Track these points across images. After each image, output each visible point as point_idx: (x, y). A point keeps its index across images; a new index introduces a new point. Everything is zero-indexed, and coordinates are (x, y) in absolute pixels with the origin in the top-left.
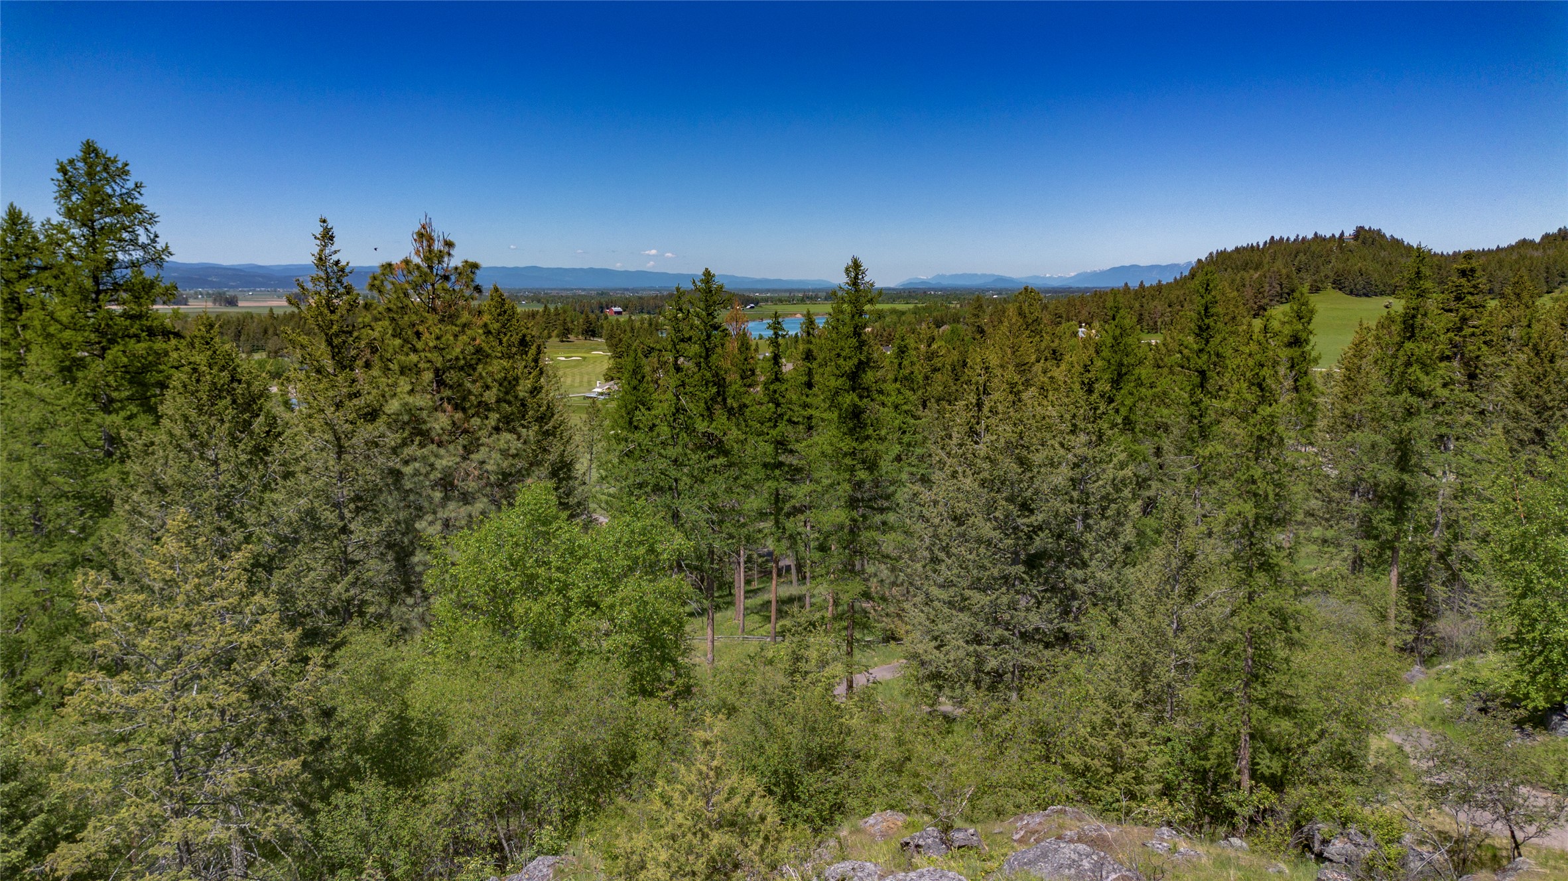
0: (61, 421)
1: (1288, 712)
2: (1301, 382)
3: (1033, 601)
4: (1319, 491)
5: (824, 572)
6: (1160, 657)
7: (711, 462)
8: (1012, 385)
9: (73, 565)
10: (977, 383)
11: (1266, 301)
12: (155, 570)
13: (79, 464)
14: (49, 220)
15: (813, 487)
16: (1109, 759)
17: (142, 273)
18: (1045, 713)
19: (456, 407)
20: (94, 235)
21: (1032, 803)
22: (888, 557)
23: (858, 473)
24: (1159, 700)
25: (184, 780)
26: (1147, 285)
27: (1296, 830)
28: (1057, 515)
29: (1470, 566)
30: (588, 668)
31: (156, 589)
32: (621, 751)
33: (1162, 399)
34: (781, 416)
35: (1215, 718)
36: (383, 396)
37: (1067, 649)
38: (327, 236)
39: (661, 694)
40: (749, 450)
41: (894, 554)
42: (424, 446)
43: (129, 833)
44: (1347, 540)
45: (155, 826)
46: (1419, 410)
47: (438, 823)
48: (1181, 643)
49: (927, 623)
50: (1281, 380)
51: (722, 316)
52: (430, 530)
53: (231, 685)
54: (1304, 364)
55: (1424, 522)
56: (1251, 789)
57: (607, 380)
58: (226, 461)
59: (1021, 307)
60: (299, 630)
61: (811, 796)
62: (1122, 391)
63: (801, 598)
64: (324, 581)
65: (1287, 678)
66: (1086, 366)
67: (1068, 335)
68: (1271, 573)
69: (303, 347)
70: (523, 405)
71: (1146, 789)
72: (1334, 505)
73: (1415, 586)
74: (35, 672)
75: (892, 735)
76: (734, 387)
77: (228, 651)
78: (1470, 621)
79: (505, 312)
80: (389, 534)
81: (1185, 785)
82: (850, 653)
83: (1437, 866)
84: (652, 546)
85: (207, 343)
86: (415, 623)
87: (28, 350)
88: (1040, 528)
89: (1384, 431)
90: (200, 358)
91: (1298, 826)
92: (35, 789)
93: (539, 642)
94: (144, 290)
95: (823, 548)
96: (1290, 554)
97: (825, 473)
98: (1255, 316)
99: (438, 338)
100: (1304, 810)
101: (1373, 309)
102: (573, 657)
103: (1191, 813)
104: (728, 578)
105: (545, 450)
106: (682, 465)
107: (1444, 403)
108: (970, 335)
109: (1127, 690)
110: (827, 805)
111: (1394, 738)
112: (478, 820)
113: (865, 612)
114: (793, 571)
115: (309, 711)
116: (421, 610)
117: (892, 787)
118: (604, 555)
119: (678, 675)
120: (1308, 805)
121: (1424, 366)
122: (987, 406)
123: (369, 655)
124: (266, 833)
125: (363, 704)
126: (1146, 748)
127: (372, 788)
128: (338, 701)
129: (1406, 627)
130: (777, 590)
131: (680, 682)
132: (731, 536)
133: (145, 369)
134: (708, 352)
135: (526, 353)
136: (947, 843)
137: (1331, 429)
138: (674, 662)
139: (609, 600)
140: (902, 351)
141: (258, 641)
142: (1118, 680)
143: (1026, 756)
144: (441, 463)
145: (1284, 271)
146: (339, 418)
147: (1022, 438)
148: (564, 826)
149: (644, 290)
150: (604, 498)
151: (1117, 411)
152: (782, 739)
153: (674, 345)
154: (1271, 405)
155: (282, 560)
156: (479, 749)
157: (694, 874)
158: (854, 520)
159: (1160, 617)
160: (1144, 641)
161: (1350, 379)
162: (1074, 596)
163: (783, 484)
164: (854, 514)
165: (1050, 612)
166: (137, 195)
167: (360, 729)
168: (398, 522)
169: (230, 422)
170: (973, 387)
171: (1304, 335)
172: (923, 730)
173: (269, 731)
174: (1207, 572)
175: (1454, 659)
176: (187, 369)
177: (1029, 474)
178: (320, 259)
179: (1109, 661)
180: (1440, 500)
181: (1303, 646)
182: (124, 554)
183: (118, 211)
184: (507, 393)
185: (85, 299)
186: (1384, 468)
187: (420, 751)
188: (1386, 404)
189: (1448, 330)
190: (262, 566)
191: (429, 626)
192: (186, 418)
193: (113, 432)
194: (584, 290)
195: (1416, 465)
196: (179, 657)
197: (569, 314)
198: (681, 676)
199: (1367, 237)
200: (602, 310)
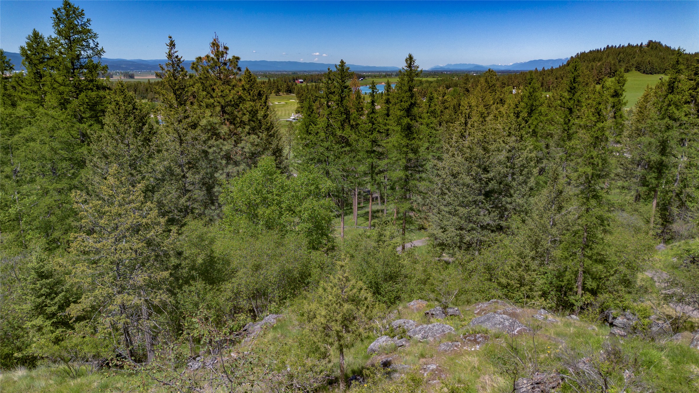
0: (61, 126)
1: (601, 261)
2: (618, 114)
3: (487, 212)
4: (622, 165)
5: (393, 199)
6: (544, 237)
7: (343, 149)
8: (482, 114)
9: (70, 189)
10: (465, 113)
11: (603, 76)
12: (105, 191)
13: (70, 145)
14: (51, 36)
15: (388, 161)
16: (518, 281)
17: (92, 61)
18: (491, 260)
19: (231, 123)
20: (71, 43)
21: (483, 299)
22: (422, 192)
23: (410, 155)
24: (542, 256)
25: (121, 279)
26: (546, 69)
27: (602, 312)
28: (500, 173)
29: (690, 199)
30: (290, 238)
31: (106, 199)
32: (304, 273)
33: (551, 122)
34: (375, 129)
35: (568, 263)
36: (199, 118)
37: (501, 233)
38: (172, 45)
39: (321, 249)
40: (360, 144)
41: (425, 191)
42: (217, 140)
43: (100, 300)
44: (634, 187)
45: (110, 297)
46: (672, 127)
47: (228, 300)
48: (554, 231)
49: (439, 221)
50: (608, 112)
51: (349, 83)
52: (221, 177)
53: (139, 240)
54: (620, 105)
55: (671, 179)
56: (582, 295)
57: (296, 113)
58: (133, 144)
59: (486, 79)
60: (166, 218)
61: (386, 293)
62: (532, 118)
63: (382, 211)
64: (176, 198)
65: (601, 247)
66: (516, 105)
67: (508, 93)
68: (598, 200)
69: (163, 95)
70: (260, 123)
71: (535, 294)
72: (629, 171)
73: (664, 208)
74: (56, 234)
75: (422, 269)
76: (354, 115)
77: (137, 226)
78: (688, 224)
79: (251, 80)
80: (203, 179)
81: (552, 293)
82: (404, 234)
83: (665, 329)
84: (317, 185)
85: (122, 92)
86: (216, 217)
87: (45, 95)
88: (492, 179)
89: (655, 137)
90: (120, 99)
91: (602, 311)
92: (59, 282)
93: (269, 226)
94: (93, 68)
95: (393, 188)
96: (607, 191)
97: (394, 155)
98: (597, 83)
99: (222, 91)
100: (606, 304)
101: (654, 80)
102: (284, 232)
103: (554, 304)
104: (350, 202)
105: (270, 143)
106: (330, 150)
107: (685, 124)
108: (462, 92)
109: (528, 251)
110: (393, 296)
111: (648, 274)
112: (244, 300)
113: (411, 217)
114: (379, 199)
115: (172, 252)
116: (218, 212)
117: (421, 290)
118: (297, 189)
119: (329, 241)
120: (608, 302)
121: (677, 106)
122: (470, 124)
123: (196, 230)
124: (156, 302)
125: (194, 251)
126: (535, 276)
127: (199, 285)
128: (184, 249)
129: (659, 226)
130: (372, 207)
131: (329, 244)
132: (352, 182)
133: (96, 104)
134: (342, 99)
135: (261, 99)
136: (446, 314)
137: (630, 136)
138: (327, 236)
139: (299, 209)
140: (431, 99)
141: (149, 222)
142: (524, 247)
143: (481, 278)
144: (225, 148)
145: (613, 62)
146: (180, 127)
147: (485, 138)
148: (280, 303)
149: (313, 71)
150: (296, 165)
151: (529, 127)
152: (374, 268)
153: (327, 95)
154: (603, 122)
155: (158, 188)
156: (244, 270)
157: (336, 321)
158: (407, 176)
159: (545, 219)
160: (537, 230)
161: (641, 112)
162: (506, 209)
163: (375, 160)
164: (407, 173)
165: (494, 216)
166: (88, 25)
167: (193, 261)
168: (207, 174)
169: (134, 127)
170: (464, 115)
171: (620, 92)
172: (435, 267)
173: (156, 260)
174: (568, 200)
175: (679, 241)
176: (114, 103)
177: (487, 155)
178: (170, 55)
179: (521, 238)
180: (679, 169)
181: (611, 233)
182: (92, 184)
183: (80, 32)
184: (253, 117)
185: (68, 72)
186: (654, 154)
187: (219, 271)
188: (657, 124)
189: (690, 89)
190: (149, 191)
191: (222, 218)
192: (115, 125)
193: (84, 132)
194: (286, 71)
195: (669, 153)
196: (117, 228)
197: (280, 82)
198: (330, 242)
199: (653, 46)
200: (294, 81)
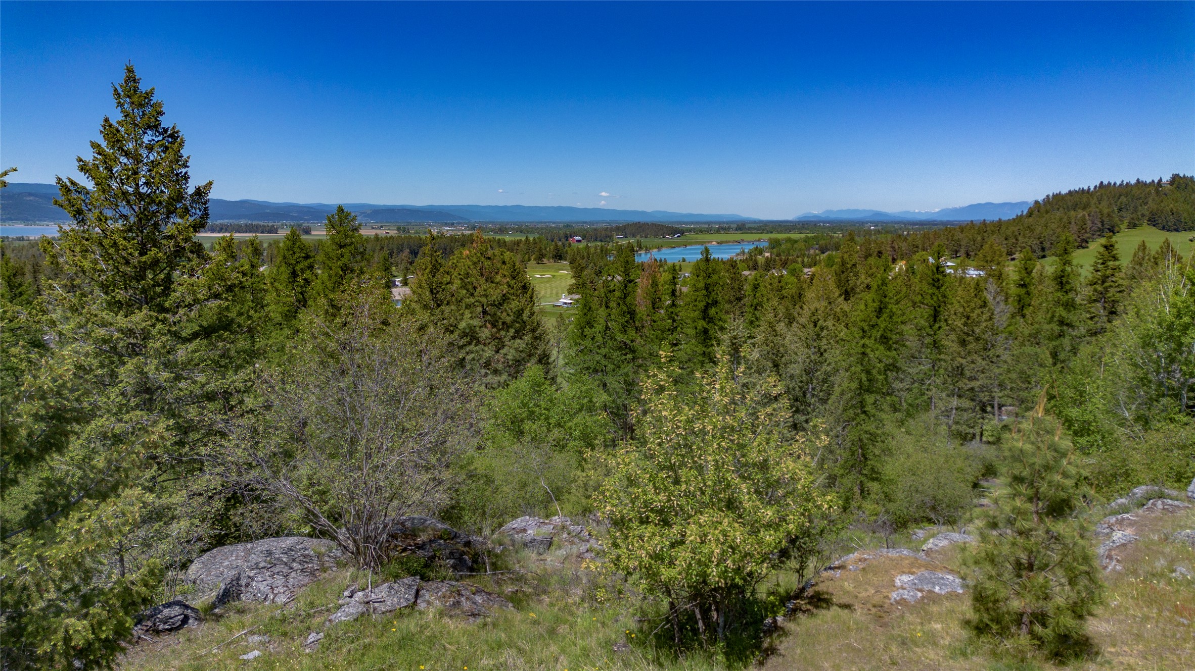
11: (1088, 235)
19: (493, 326)
36: (457, 320)
42: (477, 346)
57: (570, 293)
70: (525, 324)
84: (591, 399)
99: (485, 290)
101: (1182, 241)
105: (536, 348)
106: (608, 358)
118: (567, 402)
139: (569, 425)
144: (485, 355)
145: (1107, 211)
149: (598, 222)
150: (567, 375)
184: (518, 318)
194: (554, 223)
197: (543, 242)
199: (1182, 184)
200: (567, 238)
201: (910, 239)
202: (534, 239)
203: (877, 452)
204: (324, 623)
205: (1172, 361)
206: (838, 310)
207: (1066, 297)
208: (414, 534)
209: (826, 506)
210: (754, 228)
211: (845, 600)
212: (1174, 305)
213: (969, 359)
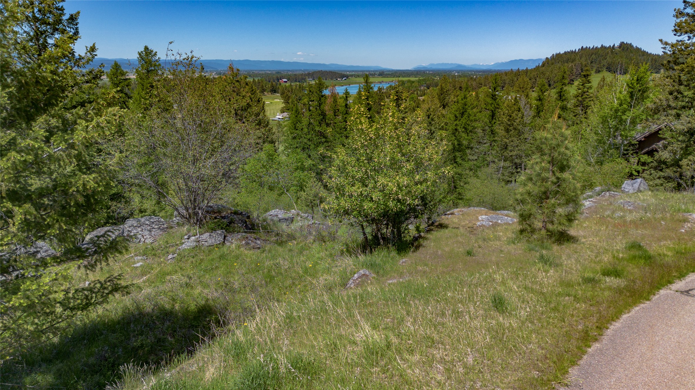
26: (521, 69)
57: (282, 112)
76: (331, 116)
99: (236, 100)
106: (311, 141)
134: (320, 105)
145: (584, 63)
149: (296, 71)
150: (287, 153)
153: (309, 101)
183: (154, 66)
194: (270, 71)
197: (264, 82)
199: (625, 47)
200: (278, 80)
201: (477, 80)
202: (258, 80)
203: (462, 184)
204: (176, 250)
205: (617, 129)
206: (440, 114)
207: (563, 103)
208: (219, 212)
209: (447, 172)
210: (389, 74)
211: (455, 226)
212: (619, 99)
213: (510, 139)
